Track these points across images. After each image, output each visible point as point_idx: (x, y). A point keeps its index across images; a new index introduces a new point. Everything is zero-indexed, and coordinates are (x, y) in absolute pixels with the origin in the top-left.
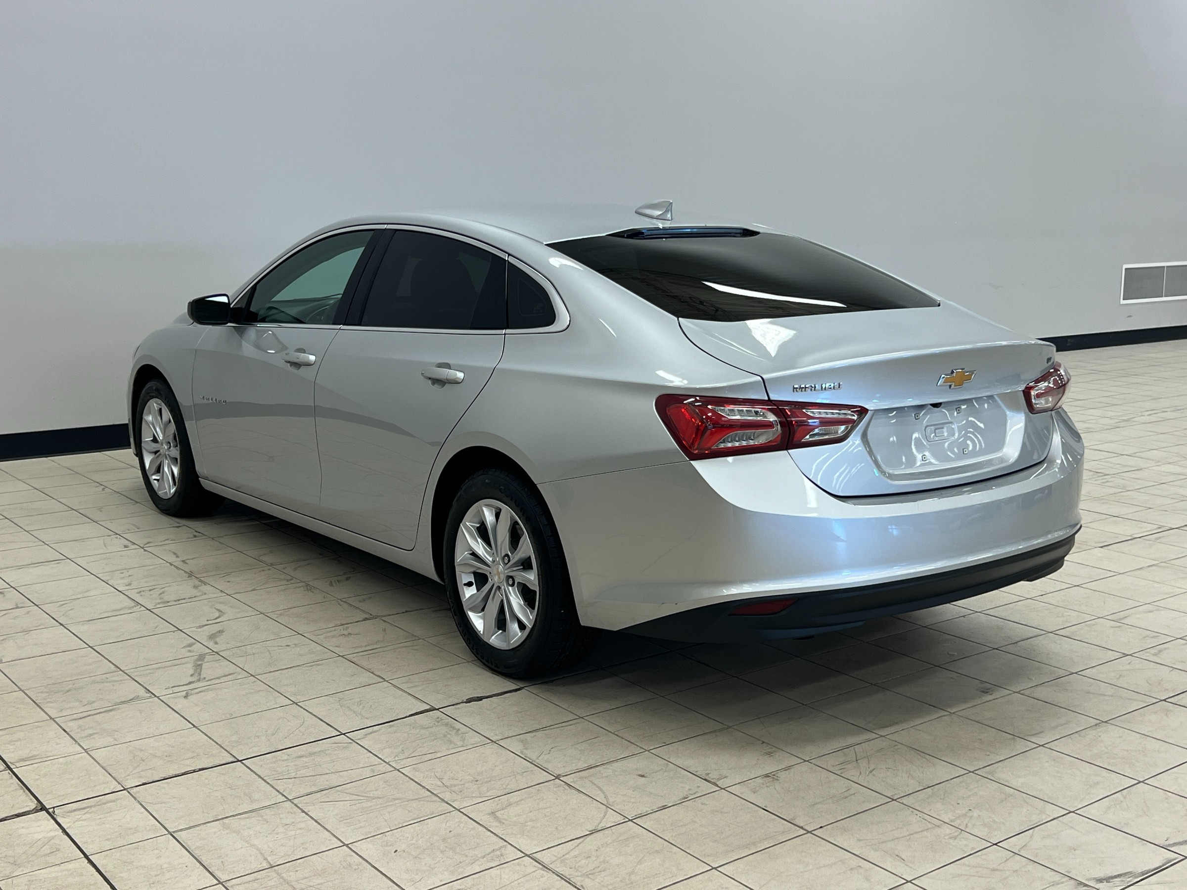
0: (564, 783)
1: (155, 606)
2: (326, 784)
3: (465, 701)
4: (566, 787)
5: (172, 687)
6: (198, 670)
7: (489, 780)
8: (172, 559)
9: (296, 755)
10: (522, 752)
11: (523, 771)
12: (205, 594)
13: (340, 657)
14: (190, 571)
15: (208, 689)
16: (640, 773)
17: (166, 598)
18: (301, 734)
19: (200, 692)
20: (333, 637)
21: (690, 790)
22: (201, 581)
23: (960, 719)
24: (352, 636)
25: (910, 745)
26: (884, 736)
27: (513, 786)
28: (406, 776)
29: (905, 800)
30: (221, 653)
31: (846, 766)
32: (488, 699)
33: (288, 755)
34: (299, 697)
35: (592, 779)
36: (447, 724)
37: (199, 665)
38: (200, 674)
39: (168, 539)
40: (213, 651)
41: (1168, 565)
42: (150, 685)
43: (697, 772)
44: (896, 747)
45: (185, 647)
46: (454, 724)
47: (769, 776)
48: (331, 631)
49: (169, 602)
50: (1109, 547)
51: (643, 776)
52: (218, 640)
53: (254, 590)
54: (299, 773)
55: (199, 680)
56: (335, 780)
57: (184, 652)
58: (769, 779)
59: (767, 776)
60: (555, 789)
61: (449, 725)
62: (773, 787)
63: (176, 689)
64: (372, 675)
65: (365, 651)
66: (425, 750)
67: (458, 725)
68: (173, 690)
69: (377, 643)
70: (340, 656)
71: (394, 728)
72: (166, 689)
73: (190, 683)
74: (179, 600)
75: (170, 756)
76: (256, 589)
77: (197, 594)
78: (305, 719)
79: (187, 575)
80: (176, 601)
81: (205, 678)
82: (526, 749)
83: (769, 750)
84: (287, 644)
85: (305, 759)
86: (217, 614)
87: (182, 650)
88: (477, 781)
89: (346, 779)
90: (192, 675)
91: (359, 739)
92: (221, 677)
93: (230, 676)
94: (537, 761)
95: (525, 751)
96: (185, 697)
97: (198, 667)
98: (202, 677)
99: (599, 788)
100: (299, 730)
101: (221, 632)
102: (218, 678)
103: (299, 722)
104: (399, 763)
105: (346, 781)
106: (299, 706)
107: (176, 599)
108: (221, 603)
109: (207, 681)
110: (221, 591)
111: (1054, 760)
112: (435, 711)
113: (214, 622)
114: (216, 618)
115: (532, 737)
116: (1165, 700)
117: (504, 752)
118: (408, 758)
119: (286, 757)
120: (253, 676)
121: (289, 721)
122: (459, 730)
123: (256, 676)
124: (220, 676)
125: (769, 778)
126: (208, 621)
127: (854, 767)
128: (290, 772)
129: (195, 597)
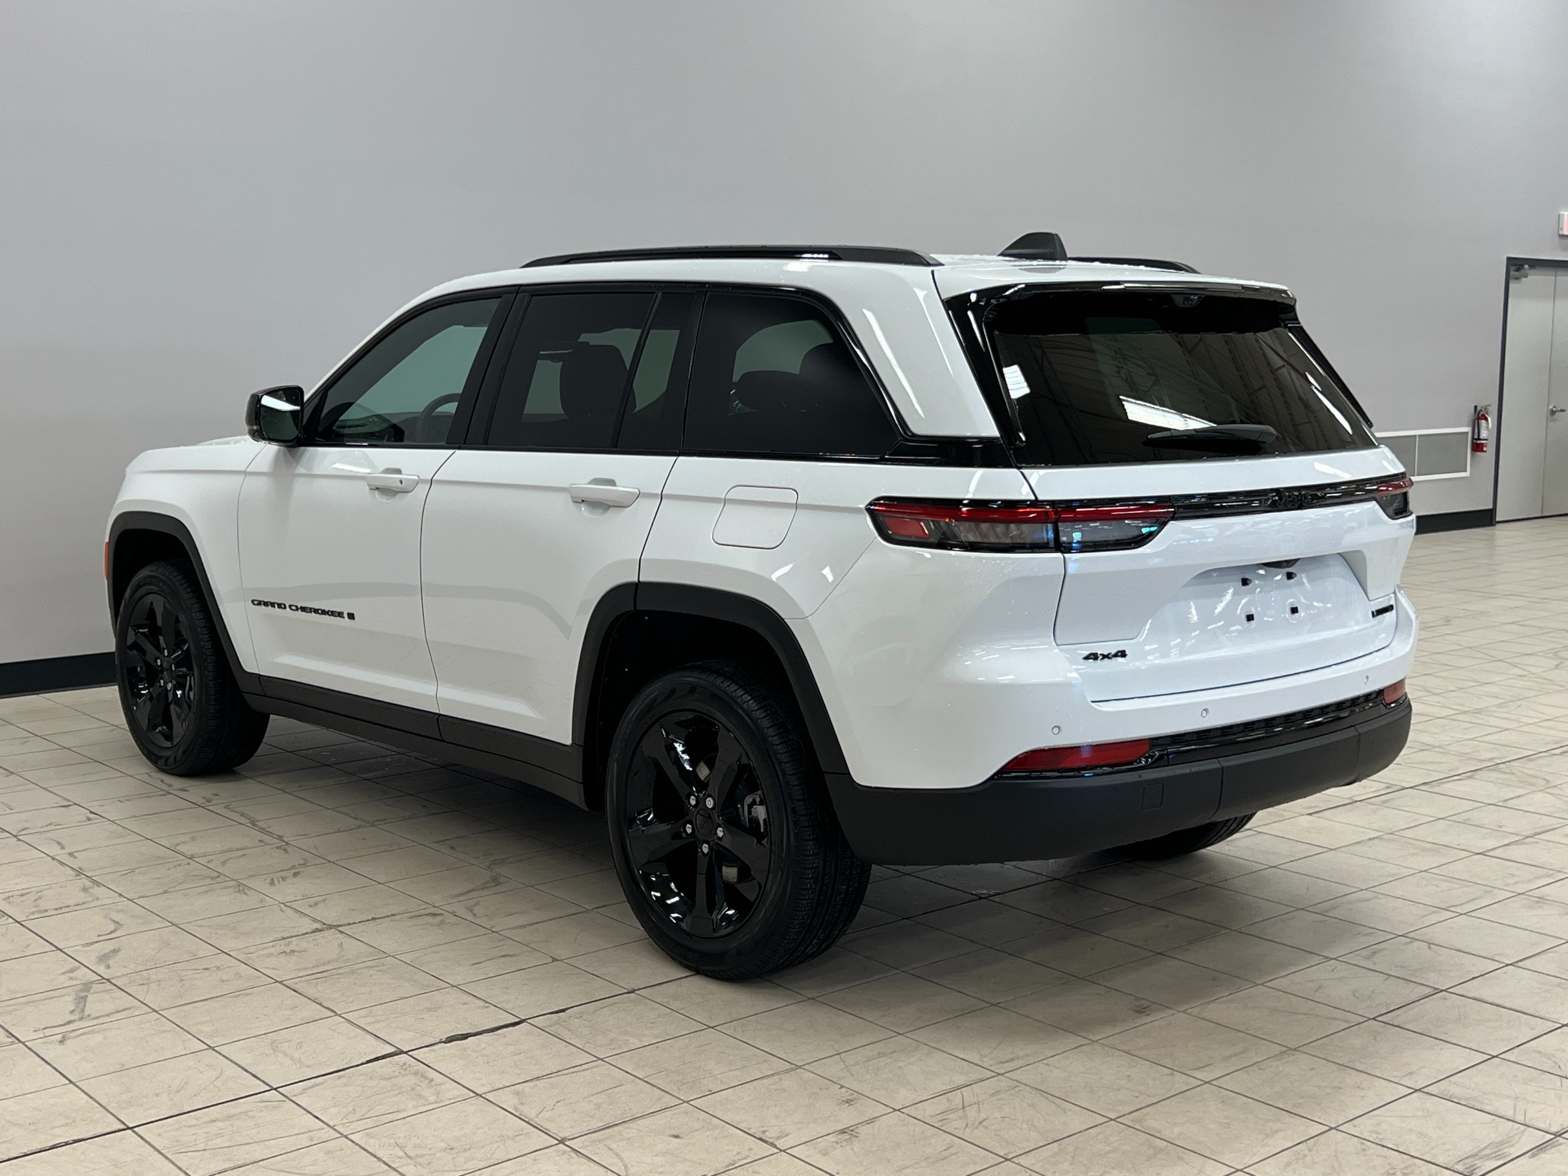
0: (569, 1149)
1: (28, 916)
2: (248, 1158)
3: (444, 1040)
4: (573, 1154)
5: (44, 1029)
6: (81, 1005)
7: (468, 1147)
8: (55, 850)
9: (207, 1119)
10: (516, 1109)
11: (516, 1134)
12: (98, 899)
13: (277, 984)
14: (80, 868)
15: (92, 1030)
16: (674, 1133)
17: (44, 905)
18: (217, 1090)
19: (82, 1034)
20: (271, 955)
21: (738, 1153)
22: (94, 882)
23: (1104, 1049)
24: (296, 954)
25: (1036, 1086)
26: (1002, 1074)
27: (500, 1155)
28: (357, 1144)
29: (1022, 1160)
30: (113, 981)
31: (950, 1116)
32: (476, 1037)
33: (197, 1120)
34: (215, 1039)
35: (608, 1142)
36: (416, 1074)
37: (83, 998)
38: (83, 1010)
39: (51, 824)
40: (104, 978)
41: (1396, 837)
42: (14, 1027)
43: (749, 1129)
44: (1017, 1089)
45: (64, 973)
46: (427, 1071)
47: (845, 1132)
48: (267, 948)
49: (46, 911)
50: (1320, 815)
51: (677, 1137)
52: (111, 962)
53: (165, 893)
54: (210, 1143)
55: (81, 1019)
56: (258, 1152)
57: (64, 981)
58: (846, 1136)
59: (843, 1132)
60: (557, 1158)
61: (420, 1074)
62: (849, 1147)
63: (48, 1032)
64: (319, 1007)
65: (313, 974)
66: (382, 1109)
67: (432, 1074)
68: (44, 1033)
69: (329, 962)
70: (277, 981)
71: (343, 1080)
72: (35, 1031)
73: (70, 1022)
74: (61, 908)
75: (34, 1123)
76: (169, 890)
77: (86, 900)
78: (223, 1070)
79: (74, 873)
80: (56, 909)
81: (89, 1015)
82: (522, 1104)
83: (849, 1098)
84: (206, 967)
85: (220, 1124)
86: (112, 927)
87: (61, 976)
88: (452, 1149)
89: (273, 1150)
90: (72, 1012)
91: (295, 1096)
92: (112, 1013)
93: (125, 1012)
94: (536, 1119)
95: (519, 1106)
96: (60, 1042)
97: (82, 1000)
98: (86, 1013)
99: (617, 1155)
100: (214, 1085)
101: (115, 951)
102: (108, 1015)
103: (215, 1073)
104: (348, 1127)
105: (274, 1152)
106: (216, 1051)
107: (56, 907)
108: (118, 911)
109: (93, 1019)
110: (120, 895)
111: (1223, 1102)
112: (402, 1055)
113: (108, 937)
114: (111, 933)
115: (531, 1088)
116: (1374, 1019)
117: (492, 1108)
118: (360, 1120)
119: (194, 1122)
120: (156, 1012)
121: (201, 1073)
122: (432, 1080)
123: (160, 1012)
124: (110, 1012)
125: (846, 1134)
126: (99, 936)
127: (959, 1117)
128: (197, 1142)
129: (84, 903)
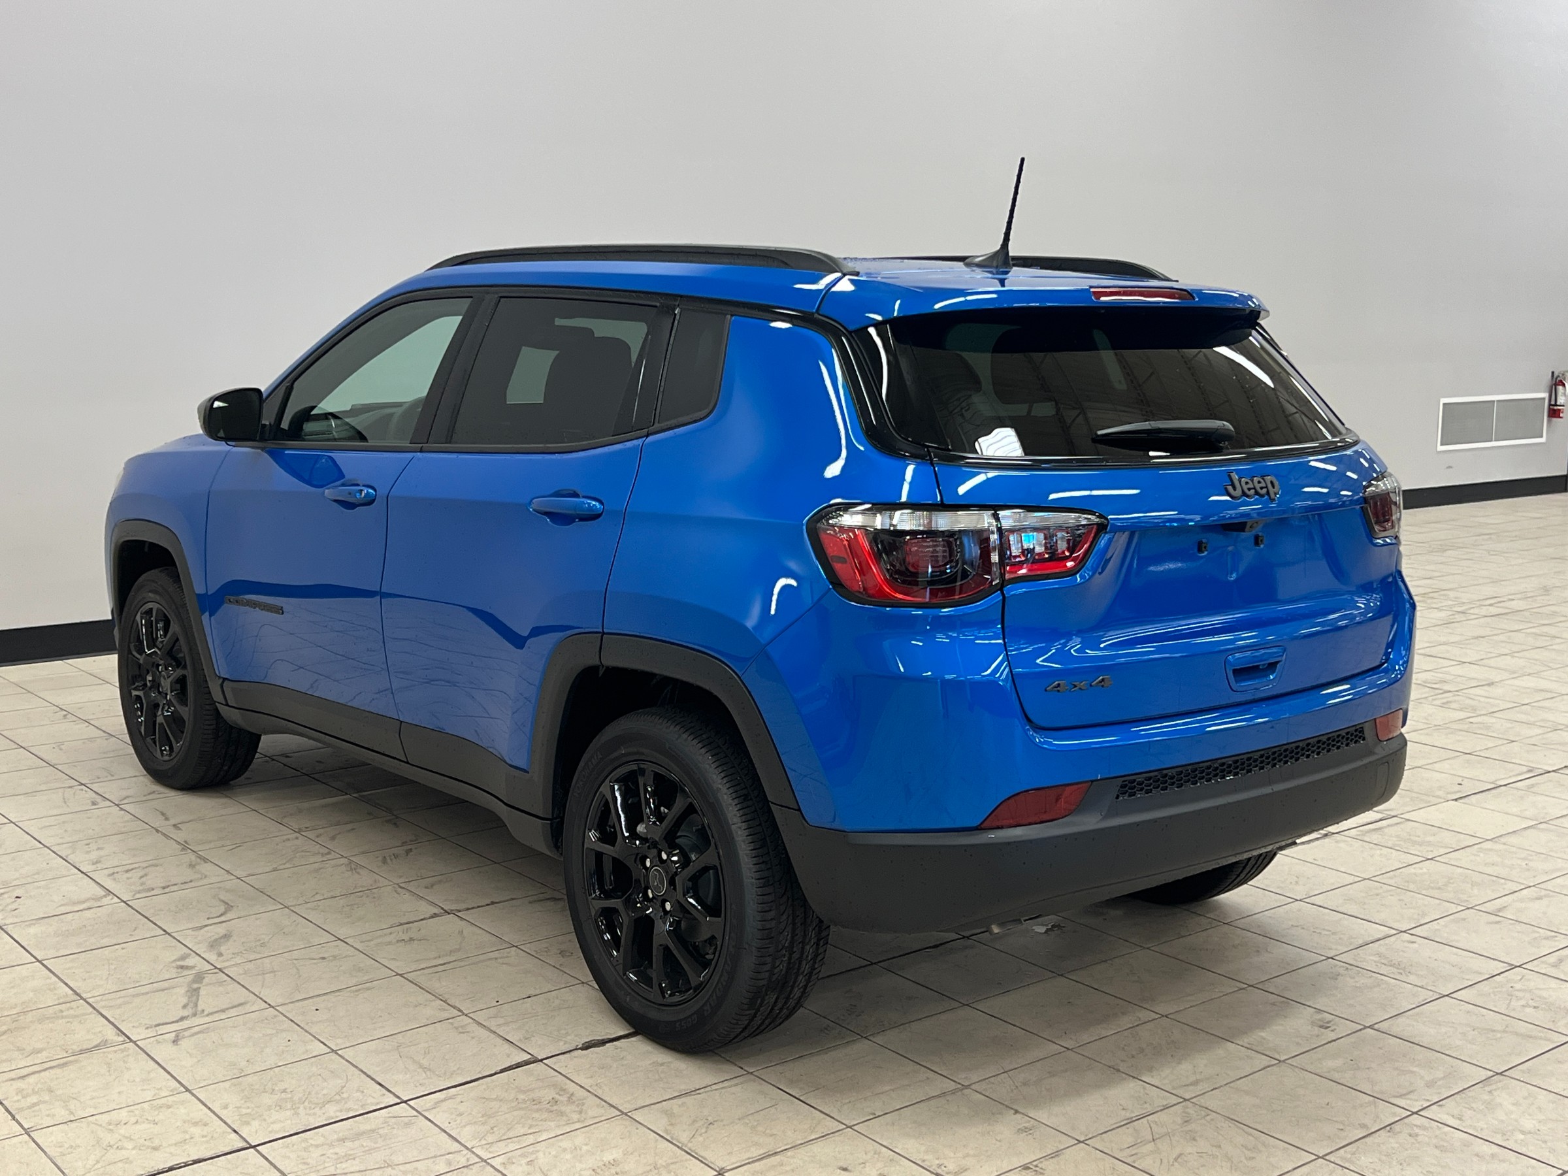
1: (134, 895)
3: (581, 1045)
5: (156, 1023)
6: (194, 998)
8: (158, 822)
10: (666, 1131)
11: (670, 1161)
12: (206, 877)
13: (398, 977)
14: (186, 842)
15: (208, 1028)
16: (842, 1164)
17: (149, 884)
18: (343, 1102)
19: (196, 1033)
20: (390, 943)
22: (200, 857)
23: (1294, 1071)
24: (416, 942)
26: (1188, 1100)
30: (226, 969)
31: (1140, 1150)
32: (614, 1043)
34: (339, 1041)
35: (771, 1174)
37: (195, 991)
38: (196, 1005)
39: (154, 792)
40: (216, 968)
42: (125, 1023)
46: (565, 1083)
47: (1029, 1168)
48: (386, 935)
51: (845, 1169)
52: (223, 949)
53: (275, 870)
54: (340, 1167)
55: (195, 1015)
57: (175, 969)
59: (1026, 1167)
61: (558, 1087)
63: (161, 1030)
64: (444, 1004)
65: (436, 966)
66: (524, 1129)
67: (571, 1087)
68: (156, 1031)
69: (450, 953)
70: (398, 974)
72: (147, 1028)
73: (182, 1019)
74: (168, 885)
75: (150, 1139)
76: (278, 868)
77: (192, 878)
78: (349, 1078)
79: (180, 847)
80: (163, 887)
81: (203, 1011)
82: (672, 1125)
84: (322, 956)
86: (222, 908)
87: (171, 965)
90: (185, 1007)
91: (428, 1110)
92: (227, 1009)
93: (240, 1009)
94: (689, 1145)
95: (671, 1129)
96: (174, 1042)
98: (200, 1008)
100: (340, 1096)
101: (227, 940)
102: (223, 1011)
103: (339, 1081)
106: (340, 1055)
107: (163, 884)
108: (228, 891)
109: (208, 1015)
110: (229, 873)
112: (537, 1064)
113: (218, 918)
114: (221, 915)
115: (679, 1107)
117: (640, 1132)
118: (501, 1140)
119: (321, 1140)
120: (274, 1008)
121: (325, 1081)
122: (573, 1094)
123: (277, 1008)
124: (225, 1007)
125: (1030, 1171)
126: (208, 919)
127: (1151, 1150)
128: (326, 1165)
129: (191, 881)
